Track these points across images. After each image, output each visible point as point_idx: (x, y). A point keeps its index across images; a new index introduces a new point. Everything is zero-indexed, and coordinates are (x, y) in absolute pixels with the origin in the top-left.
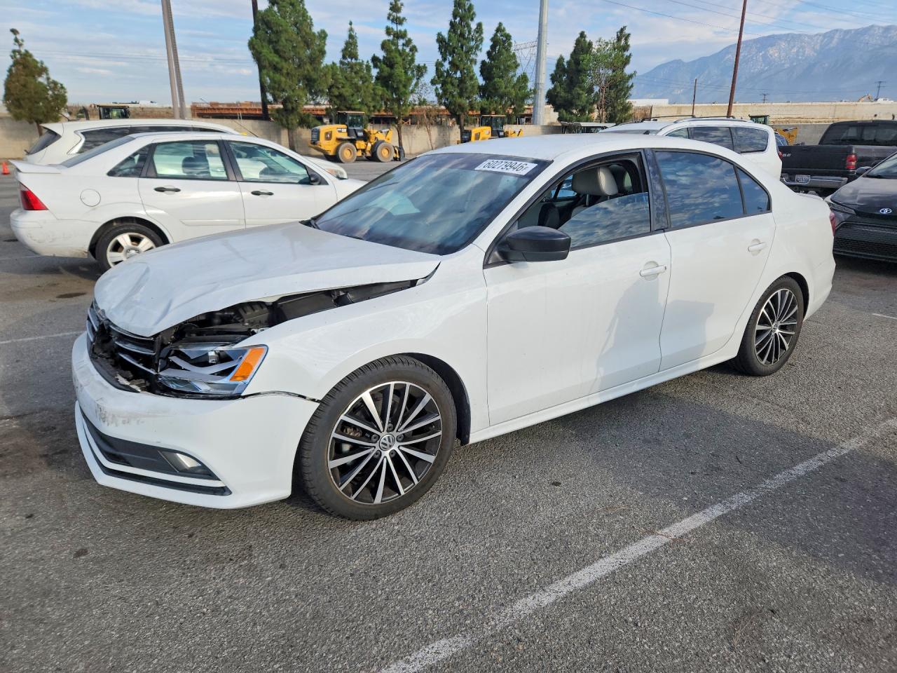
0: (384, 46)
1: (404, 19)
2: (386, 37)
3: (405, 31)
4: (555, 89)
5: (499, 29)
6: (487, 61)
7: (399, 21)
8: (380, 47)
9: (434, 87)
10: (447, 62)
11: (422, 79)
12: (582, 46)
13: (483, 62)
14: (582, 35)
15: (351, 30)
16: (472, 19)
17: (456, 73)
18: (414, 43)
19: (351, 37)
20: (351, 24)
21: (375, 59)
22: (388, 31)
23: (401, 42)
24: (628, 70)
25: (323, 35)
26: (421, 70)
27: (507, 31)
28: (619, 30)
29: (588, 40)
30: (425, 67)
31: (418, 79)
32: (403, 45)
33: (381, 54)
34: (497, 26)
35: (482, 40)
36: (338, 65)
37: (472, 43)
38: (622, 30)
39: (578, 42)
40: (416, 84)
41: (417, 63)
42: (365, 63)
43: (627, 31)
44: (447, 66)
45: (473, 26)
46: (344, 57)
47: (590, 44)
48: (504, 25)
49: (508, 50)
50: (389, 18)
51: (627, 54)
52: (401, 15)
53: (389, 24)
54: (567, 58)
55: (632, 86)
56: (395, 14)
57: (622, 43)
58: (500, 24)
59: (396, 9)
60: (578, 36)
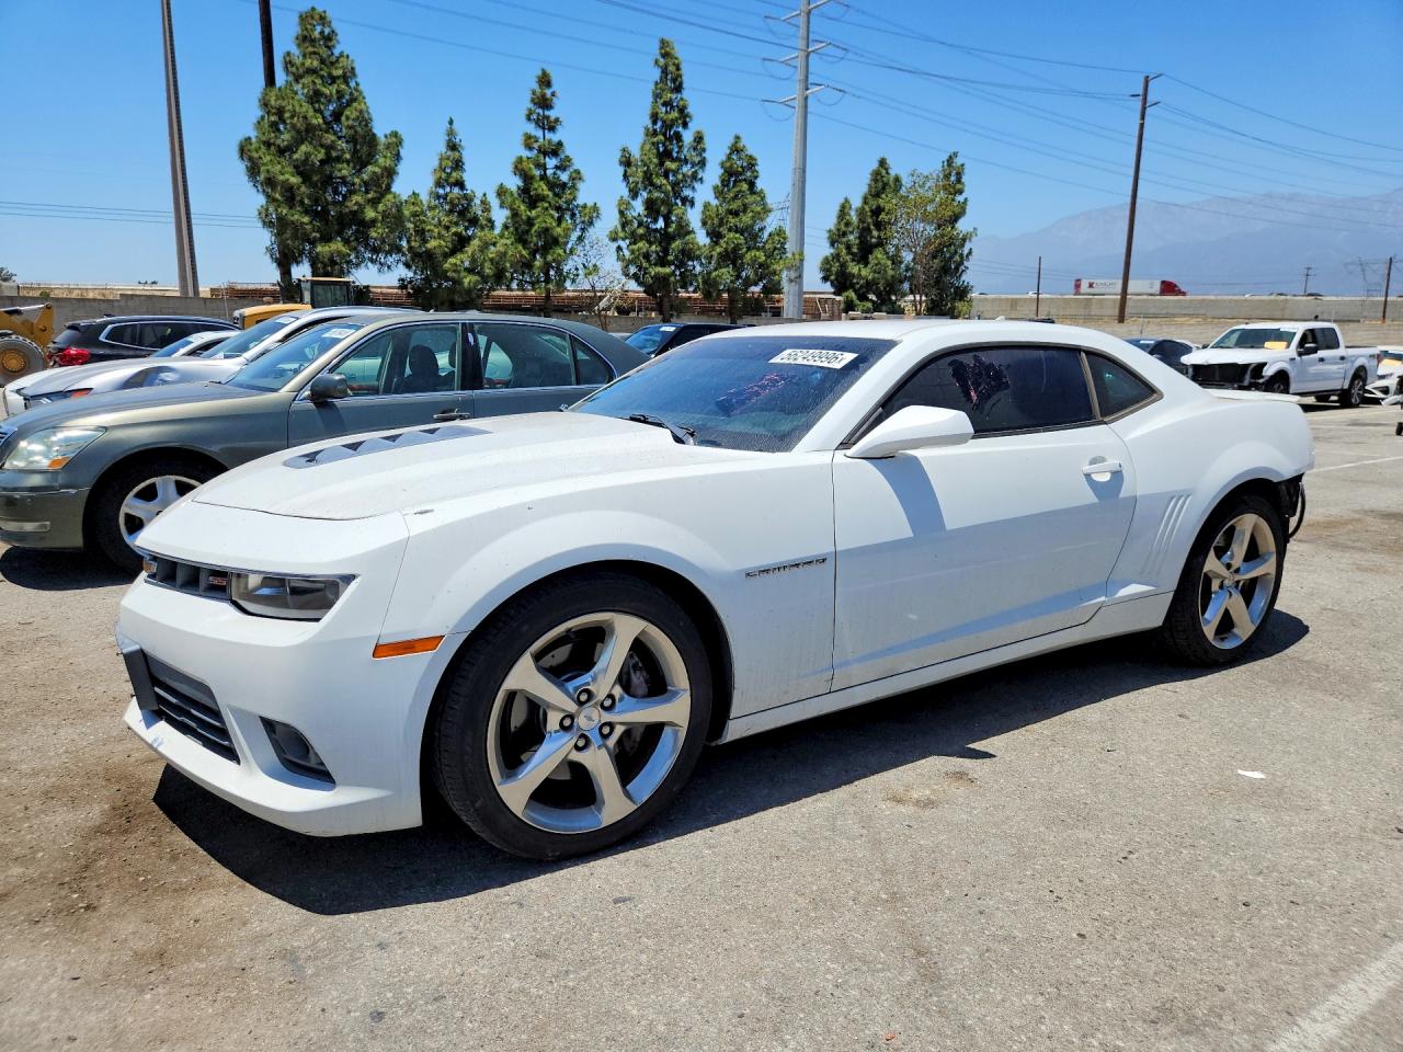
0: (519, 169)
1: (557, 120)
2: (524, 153)
3: (560, 144)
4: (837, 257)
5: (736, 149)
6: (715, 202)
7: (551, 126)
8: (510, 168)
9: (615, 245)
10: (640, 200)
11: (591, 230)
12: (882, 183)
13: (707, 206)
14: (883, 163)
15: (451, 133)
16: (685, 125)
17: (656, 221)
18: (577, 164)
19: (453, 147)
20: (451, 122)
21: (502, 192)
22: (529, 141)
23: (551, 162)
24: (963, 226)
25: (396, 141)
26: (591, 216)
27: (750, 151)
28: (945, 158)
29: (893, 173)
30: (595, 208)
31: (583, 230)
32: (557, 167)
33: (514, 183)
34: (730, 141)
35: (703, 163)
36: (424, 197)
37: (686, 169)
38: (950, 157)
39: (877, 176)
40: (580, 239)
41: (580, 201)
42: (479, 195)
43: (958, 161)
44: (638, 207)
45: (688, 137)
46: (439, 184)
47: (897, 179)
48: (744, 141)
49: (752, 185)
50: (529, 119)
51: (960, 198)
52: (552, 114)
53: (531, 129)
54: (856, 202)
55: (970, 253)
56: (541, 111)
57: (952, 180)
58: (737, 138)
59: (544, 103)
60: (875, 166)
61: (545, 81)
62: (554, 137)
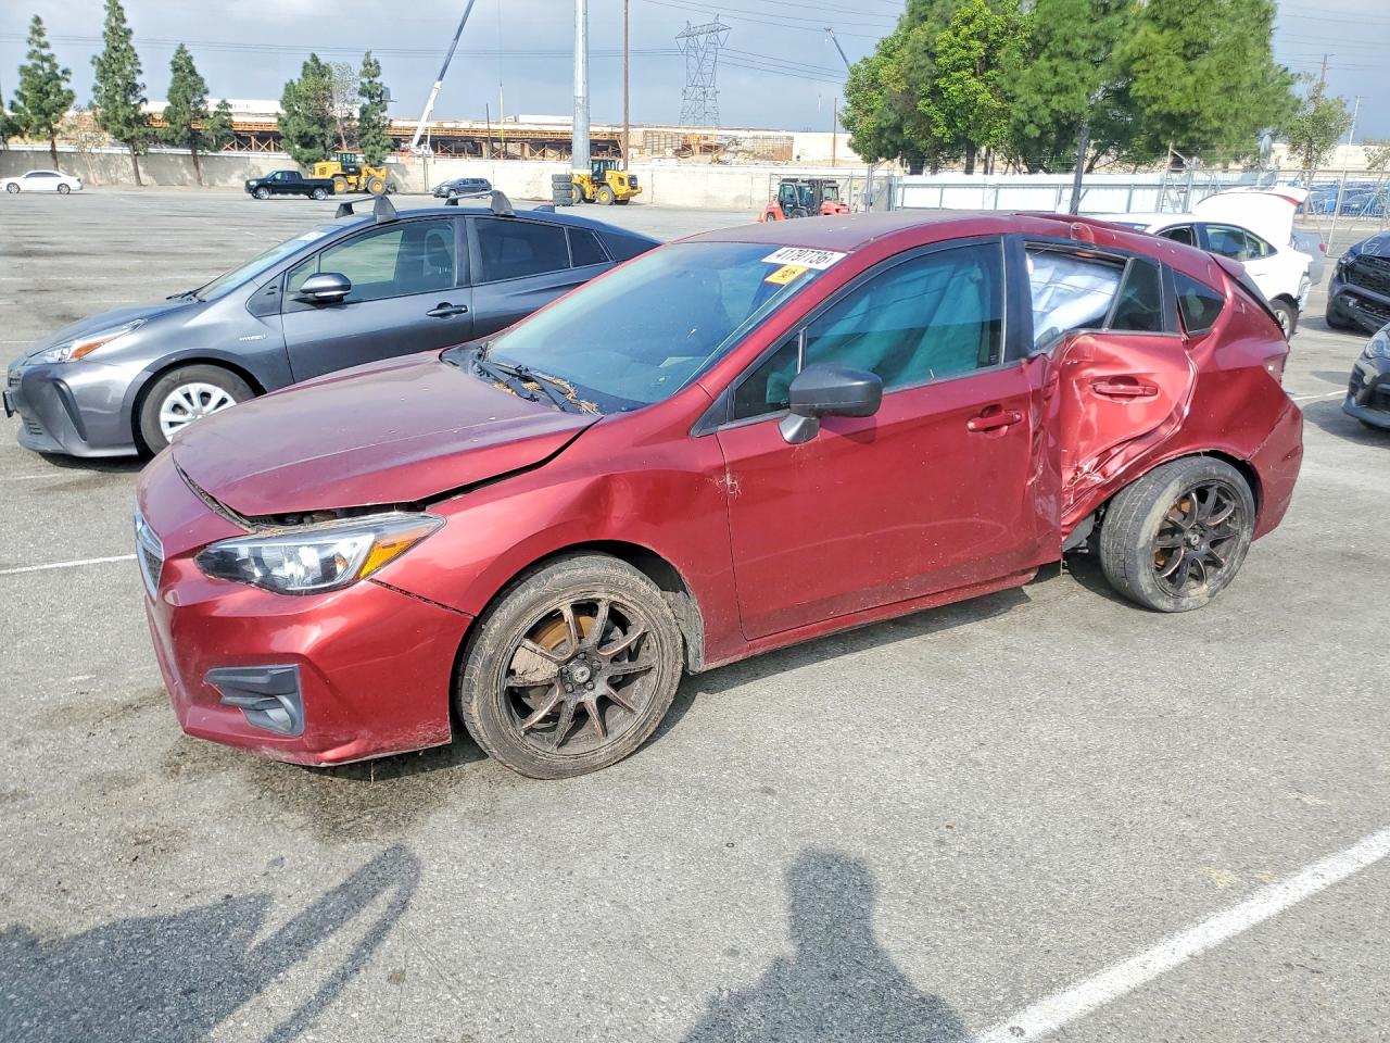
0: (23, 70)
1: (49, 43)
2: (29, 63)
5: (181, 51)
7: (46, 45)
8: (18, 71)
9: (93, 111)
11: (72, 103)
12: (316, 69)
14: (315, 58)
18: (65, 66)
22: (30, 56)
23: (47, 65)
26: (71, 96)
27: (192, 51)
28: (364, 54)
29: (322, 62)
30: (76, 93)
32: (51, 68)
34: (177, 47)
39: (306, 66)
41: (67, 87)
43: (374, 56)
48: (186, 48)
49: (192, 72)
50: (30, 42)
52: (43, 40)
53: (32, 48)
56: (36, 37)
57: (372, 68)
58: (182, 46)
59: (40, 33)
60: (308, 59)
61: (38, 20)
62: (45, 52)
